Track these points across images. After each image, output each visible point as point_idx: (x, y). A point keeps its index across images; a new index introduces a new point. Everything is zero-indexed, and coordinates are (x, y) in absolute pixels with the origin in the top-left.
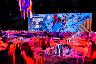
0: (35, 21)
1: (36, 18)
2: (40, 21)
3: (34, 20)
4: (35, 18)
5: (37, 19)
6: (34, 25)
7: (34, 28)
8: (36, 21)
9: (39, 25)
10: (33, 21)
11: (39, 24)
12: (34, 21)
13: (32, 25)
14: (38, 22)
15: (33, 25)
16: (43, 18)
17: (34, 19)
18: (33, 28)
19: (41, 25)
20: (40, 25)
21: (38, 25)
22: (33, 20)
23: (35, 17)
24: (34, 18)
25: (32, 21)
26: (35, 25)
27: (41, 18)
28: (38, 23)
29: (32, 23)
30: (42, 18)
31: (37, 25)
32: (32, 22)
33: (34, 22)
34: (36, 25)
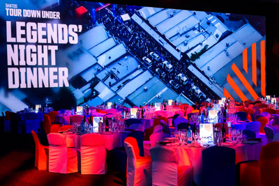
0: (29, 40)
1: (37, 20)
2: (61, 42)
3: (23, 36)
4: (29, 25)
5: (42, 33)
6: (26, 66)
7: (23, 86)
8: (34, 41)
9: (53, 70)
10: (13, 40)
11: (53, 63)
12: (20, 40)
13: (10, 70)
14: (49, 52)
15: (19, 67)
16: (75, 27)
17: (19, 32)
18: (16, 86)
19: (66, 70)
20: (58, 65)
21: (50, 65)
22: (14, 35)
23: (28, 13)
24: (19, 24)
25: (10, 39)
26: (32, 67)
27: (65, 26)
28: (45, 55)
29: (12, 55)
30: (71, 26)
31: (43, 67)
32: (9, 47)
33: (22, 47)
34: (37, 66)
